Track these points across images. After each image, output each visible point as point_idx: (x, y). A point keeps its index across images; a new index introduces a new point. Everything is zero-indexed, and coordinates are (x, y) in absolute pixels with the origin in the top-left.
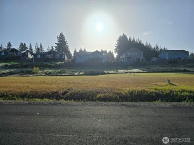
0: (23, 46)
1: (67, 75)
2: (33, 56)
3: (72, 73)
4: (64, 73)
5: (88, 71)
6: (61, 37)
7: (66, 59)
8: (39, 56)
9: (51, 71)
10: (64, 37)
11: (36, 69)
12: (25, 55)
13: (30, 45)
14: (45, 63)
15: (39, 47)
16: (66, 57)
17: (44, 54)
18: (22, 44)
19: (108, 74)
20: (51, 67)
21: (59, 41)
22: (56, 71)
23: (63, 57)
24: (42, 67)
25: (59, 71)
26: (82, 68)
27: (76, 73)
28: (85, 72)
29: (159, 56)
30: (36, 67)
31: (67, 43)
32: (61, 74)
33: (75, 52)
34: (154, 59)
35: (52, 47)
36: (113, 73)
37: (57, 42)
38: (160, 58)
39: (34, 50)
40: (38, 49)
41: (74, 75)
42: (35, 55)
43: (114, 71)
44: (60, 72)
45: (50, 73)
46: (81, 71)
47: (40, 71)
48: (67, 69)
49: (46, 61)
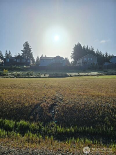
1: (34, 77)
2: (3, 61)
3: (38, 76)
4: (31, 75)
5: (52, 73)
6: (27, 46)
7: (31, 63)
8: (8, 60)
9: (19, 73)
10: (29, 45)
11: (5, 71)
13: (1, 51)
14: (13, 67)
15: (8, 53)
16: (31, 61)
17: (12, 59)
19: (71, 76)
20: (18, 70)
21: (25, 48)
22: (24, 73)
23: (29, 62)
24: (11, 69)
25: (27, 73)
26: (46, 71)
27: (42, 76)
28: (50, 74)
30: (6, 69)
31: (31, 50)
32: (28, 76)
33: (38, 58)
35: (19, 54)
36: (76, 76)
37: (23, 49)
39: (4, 56)
40: (7, 55)
41: (40, 77)
42: (5, 60)
43: (77, 74)
44: (28, 74)
45: (18, 75)
46: (46, 74)
47: (9, 73)
48: (34, 71)
49: (14, 65)
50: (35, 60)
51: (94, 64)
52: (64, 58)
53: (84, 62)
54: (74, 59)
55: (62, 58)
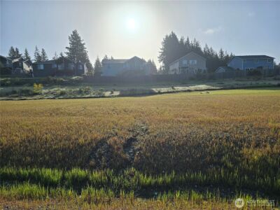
0: (14, 53)
1: (93, 96)
2: (31, 68)
3: (99, 94)
4: (87, 92)
5: (125, 88)
6: (75, 39)
7: (86, 71)
8: (42, 67)
9: (64, 89)
10: (79, 38)
11: (37, 88)
12: (18, 65)
13: (26, 50)
14: (52, 78)
15: (41, 54)
16: (85, 68)
17: (48, 64)
18: (12, 49)
19: (160, 93)
20: (62, 84)
21: (73, 43)
22: (73, 90)
23: (81, 68)
24: (47, 84)
25: (78, 89)
26: (115, 85)
27: (108, 94)
28: (121, 91)
29: (229, 65)
30: (37, 84)
31: (85, 46)
32: (81, 94)
33: (98, 62)
34: (222, 70)
35: (61, 54)
36: (168, 92)
37: (69, 46)
38: (230, 68)
39: (33, 59)
40: (39, 57)
41: (104, 97)
42: (34, 66)
43: (170, 89)
44: (80, 92)
45: (62, 94)
46: (115, 90)
47: (44, 91)
48: (91, 86)
49: (53, 76)
50: (93, 66)
51: (199, 70)
52: (147, 61)
53: (183, 68)
54: (164, 62)
55: (142, 61)
